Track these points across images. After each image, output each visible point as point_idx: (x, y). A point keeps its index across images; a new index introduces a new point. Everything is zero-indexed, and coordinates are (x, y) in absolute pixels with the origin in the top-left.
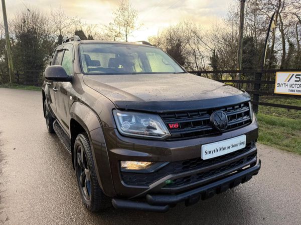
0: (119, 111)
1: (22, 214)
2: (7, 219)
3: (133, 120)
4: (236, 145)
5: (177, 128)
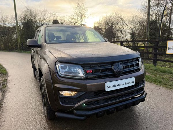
0: (59, 63)
1: (12, 119)
2: (4, 121)
3: (68, 68)
4: (128, 83)
5: (91, 73)
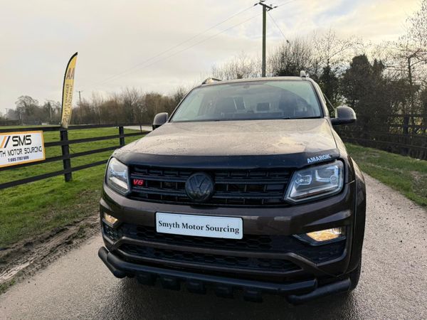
5: (141, 185)
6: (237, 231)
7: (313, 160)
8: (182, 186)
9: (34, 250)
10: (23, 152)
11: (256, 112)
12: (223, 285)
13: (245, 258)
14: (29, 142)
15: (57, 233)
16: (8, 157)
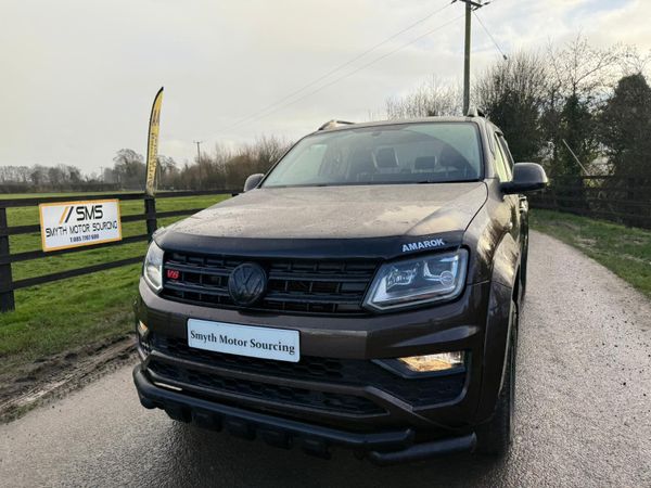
4: (264, 346)
5: (177, 280)
6: (291, 350)
7: (413, 247)
8: (225, 281)
9: (77, 365)
10: (91, 228)
11: (414, 171)
12: (274, 428)
13: (306, 391)
14: (99, 214)
15: (114, 343)
16: (69, 235)
